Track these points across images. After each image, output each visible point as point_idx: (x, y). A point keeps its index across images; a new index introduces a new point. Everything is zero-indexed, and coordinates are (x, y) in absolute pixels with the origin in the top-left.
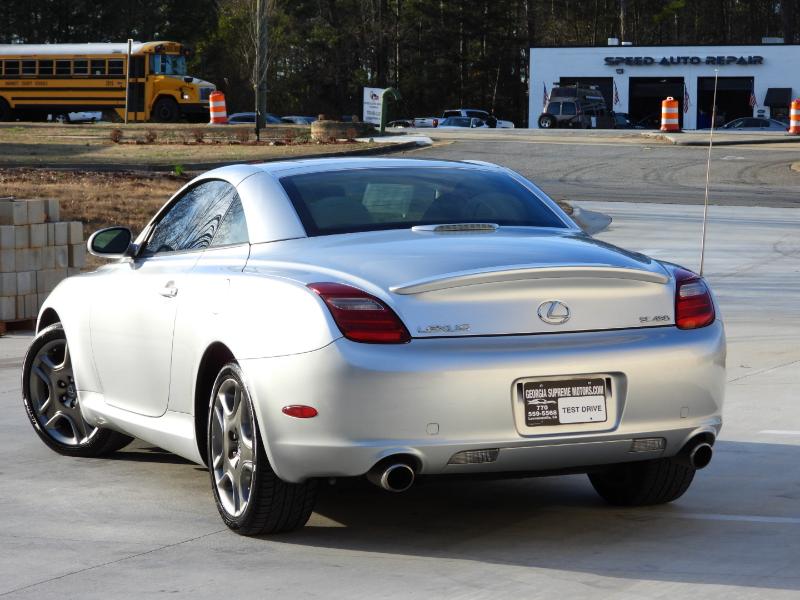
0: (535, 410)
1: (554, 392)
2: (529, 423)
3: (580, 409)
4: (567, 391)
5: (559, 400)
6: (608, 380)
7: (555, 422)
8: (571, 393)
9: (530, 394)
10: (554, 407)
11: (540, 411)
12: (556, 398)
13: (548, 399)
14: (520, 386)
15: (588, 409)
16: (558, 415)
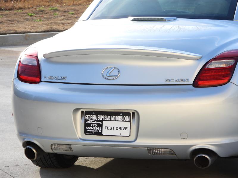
0: (90, 126)
1: (101, 117)
2: (86, 133)
3: (115, 128)
4: (108, 117)
5: (104, 122)
6: (133, 114)
7: (100, 134)
8: (111, 119)
9: (88, 117)
10: (100, 126)
11: (93, 127)
12: (102, 121)
13: (97, 121)
14: (82, 112)
15: (120, 128)
16: (102, 130)
